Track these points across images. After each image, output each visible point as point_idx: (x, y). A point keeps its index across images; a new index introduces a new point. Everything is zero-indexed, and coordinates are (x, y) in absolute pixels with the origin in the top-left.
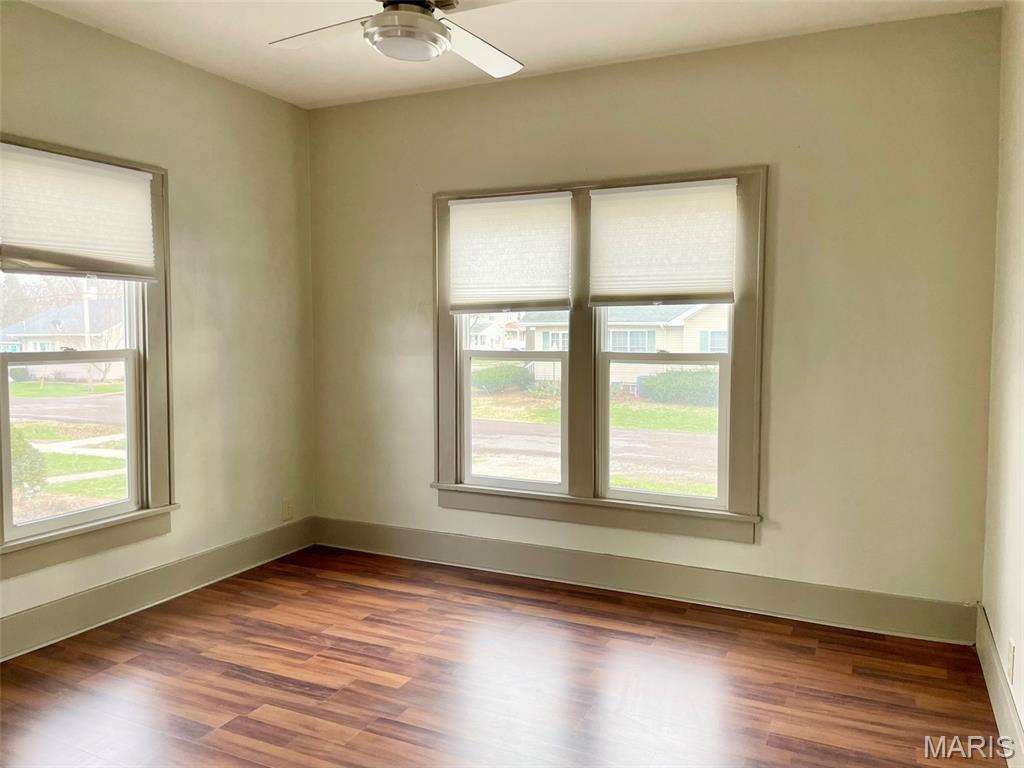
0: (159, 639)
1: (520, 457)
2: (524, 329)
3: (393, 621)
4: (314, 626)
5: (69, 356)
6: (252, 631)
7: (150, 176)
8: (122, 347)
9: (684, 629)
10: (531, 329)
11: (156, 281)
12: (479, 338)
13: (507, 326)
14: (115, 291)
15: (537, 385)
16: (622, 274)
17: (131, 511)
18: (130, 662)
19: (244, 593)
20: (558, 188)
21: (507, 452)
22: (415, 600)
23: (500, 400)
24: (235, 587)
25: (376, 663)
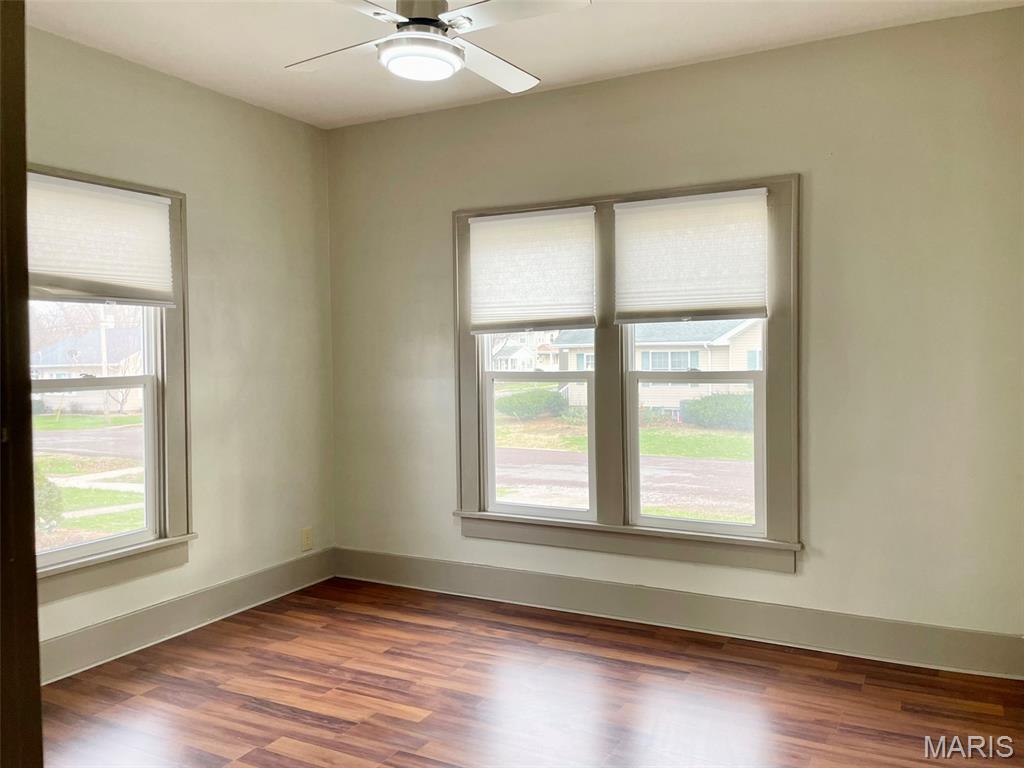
0: (176, 671)
1: (554, 488)
2: (557, 352)
3: (414, 654)
4: (332, 659)
5: (89, 383)
6: (270, 663)
7: (168, 201)
8: (140, 373)
9: (720, 664)
10: (565, 351)
11: (175, 307)
12: (509, 362)
13: (540, 348)
14: (132, 319)
15: (572, 411)
16: (649, 290)
17: (149, 539)
18: (147, 695)
19: (263, 625)
20: (582, 202)
21: (539, 482)
22: (437, 633)
23: (533, 427)
24: (254, 620)
25: (395, 696)
